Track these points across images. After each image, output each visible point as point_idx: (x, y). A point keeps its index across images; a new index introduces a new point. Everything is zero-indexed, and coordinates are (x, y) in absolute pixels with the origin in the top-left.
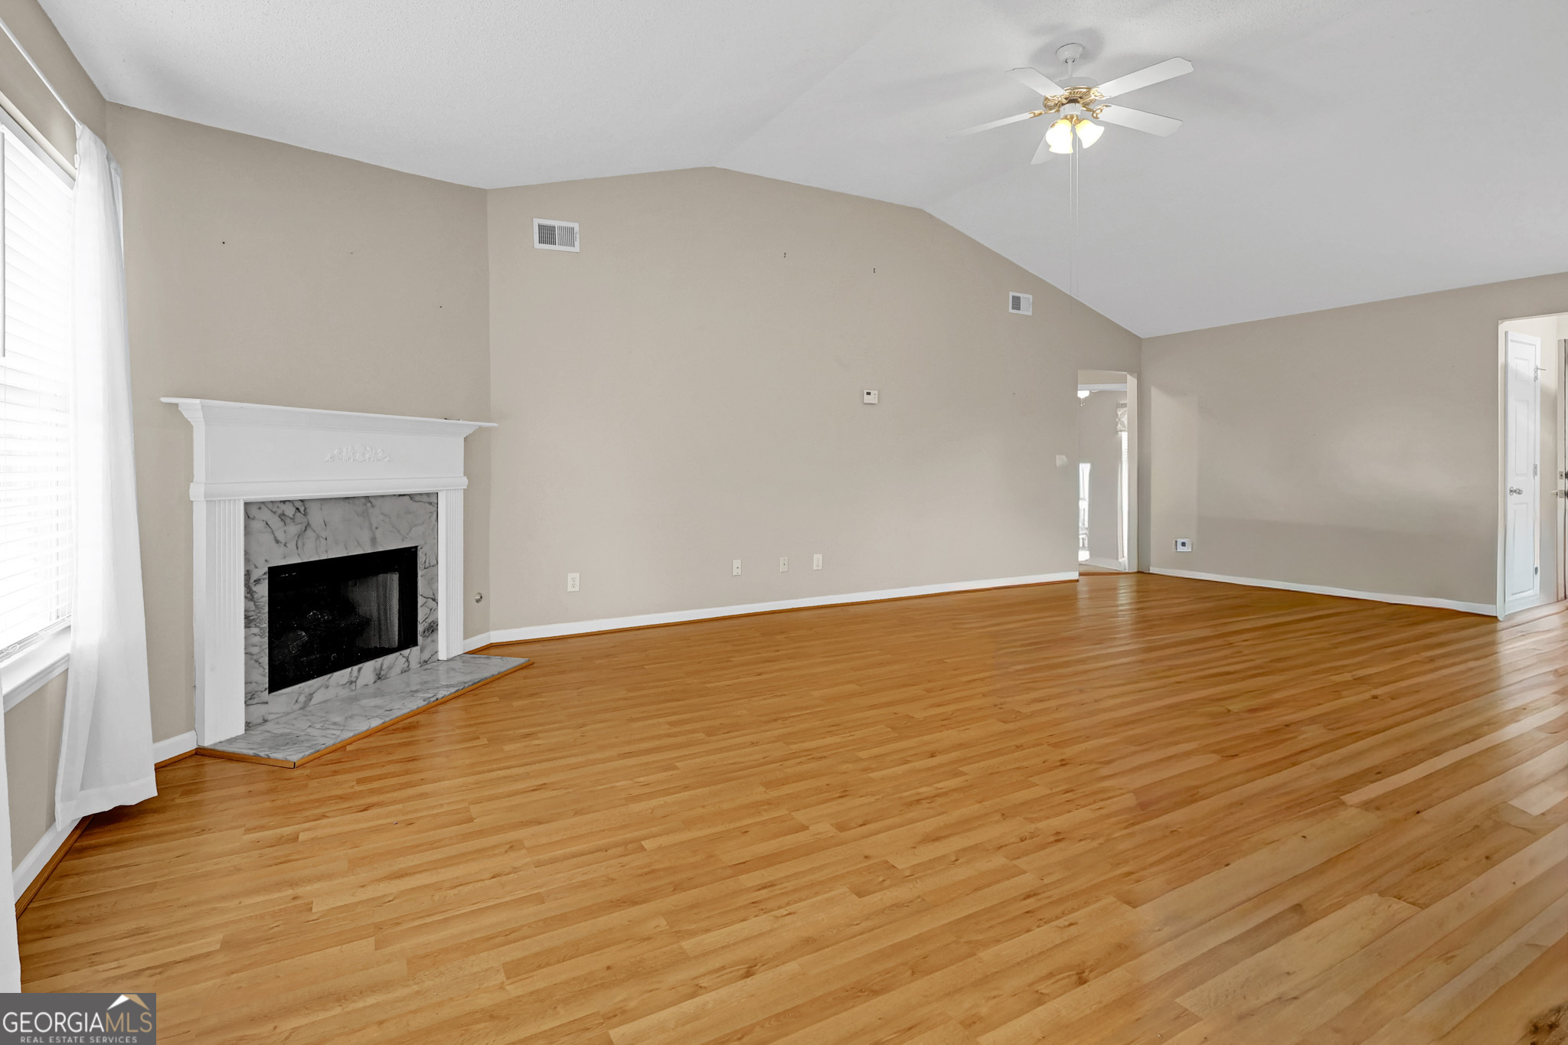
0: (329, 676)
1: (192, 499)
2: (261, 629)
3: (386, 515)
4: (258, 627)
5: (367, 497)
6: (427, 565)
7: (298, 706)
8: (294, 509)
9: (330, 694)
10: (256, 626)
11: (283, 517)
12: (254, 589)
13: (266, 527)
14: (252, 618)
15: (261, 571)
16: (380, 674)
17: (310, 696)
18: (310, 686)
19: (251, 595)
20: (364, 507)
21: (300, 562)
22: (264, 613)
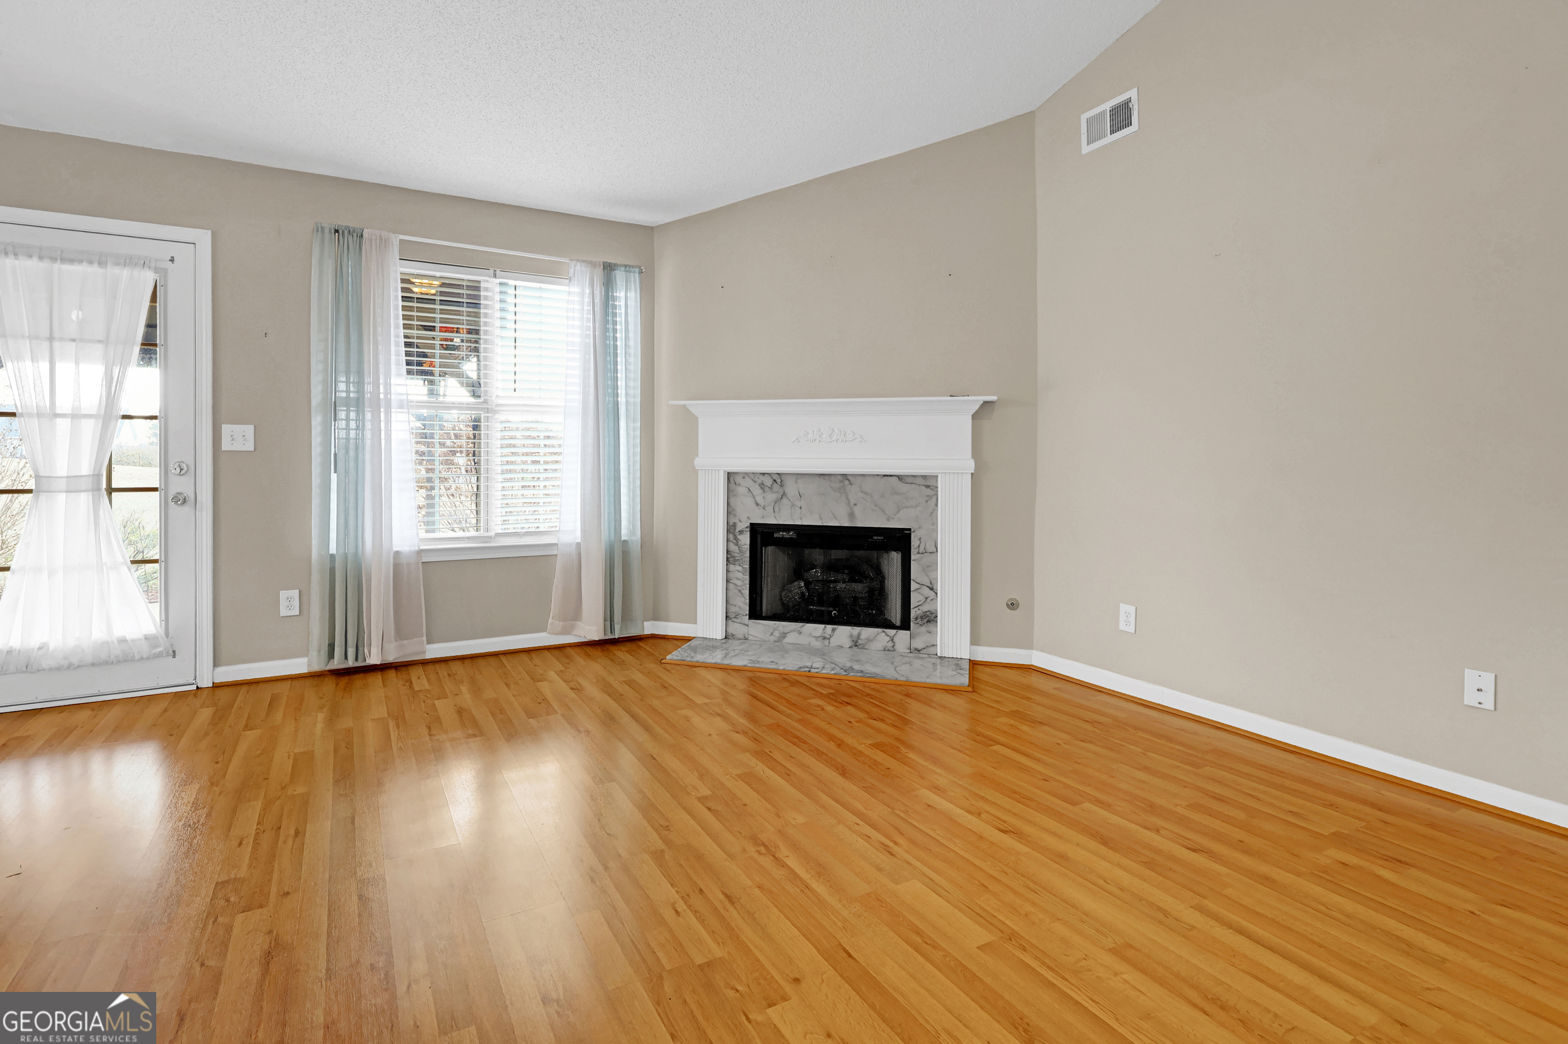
0: (802, 624)
1: (696, 468)
2: (743, 568)
3: (866, 493)
4: (742, 566)
5: (845, 476)
6: (921, 549)
7: (772, 638)
8: (772, 480)
9: (803, 640)
10: (740, 565)
11: (762, 486)
12: (739, 537)
13: (748, 492)
14: (737, 558)
15: (744, 525)
16: (857, 642)
17: (784, 635)
18: (784, 627)
19: (736, 541)
20: (842, 484)
21: (777, 523)
22: (746, 557)
